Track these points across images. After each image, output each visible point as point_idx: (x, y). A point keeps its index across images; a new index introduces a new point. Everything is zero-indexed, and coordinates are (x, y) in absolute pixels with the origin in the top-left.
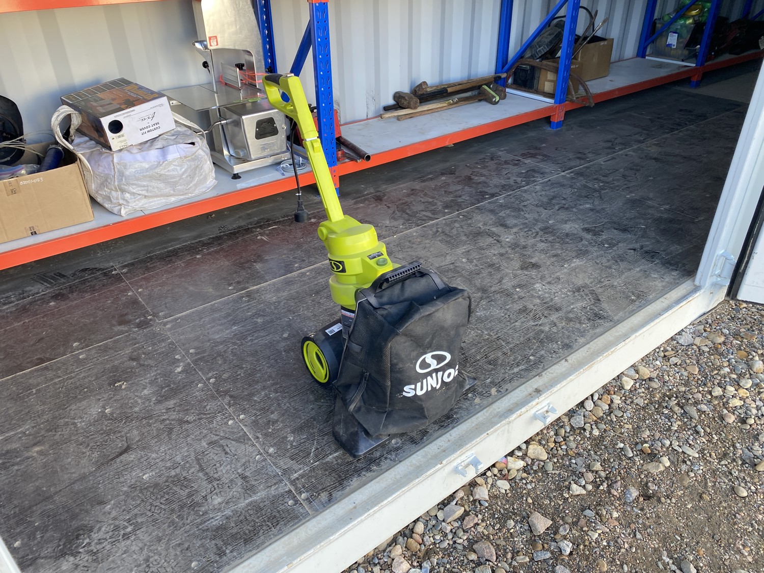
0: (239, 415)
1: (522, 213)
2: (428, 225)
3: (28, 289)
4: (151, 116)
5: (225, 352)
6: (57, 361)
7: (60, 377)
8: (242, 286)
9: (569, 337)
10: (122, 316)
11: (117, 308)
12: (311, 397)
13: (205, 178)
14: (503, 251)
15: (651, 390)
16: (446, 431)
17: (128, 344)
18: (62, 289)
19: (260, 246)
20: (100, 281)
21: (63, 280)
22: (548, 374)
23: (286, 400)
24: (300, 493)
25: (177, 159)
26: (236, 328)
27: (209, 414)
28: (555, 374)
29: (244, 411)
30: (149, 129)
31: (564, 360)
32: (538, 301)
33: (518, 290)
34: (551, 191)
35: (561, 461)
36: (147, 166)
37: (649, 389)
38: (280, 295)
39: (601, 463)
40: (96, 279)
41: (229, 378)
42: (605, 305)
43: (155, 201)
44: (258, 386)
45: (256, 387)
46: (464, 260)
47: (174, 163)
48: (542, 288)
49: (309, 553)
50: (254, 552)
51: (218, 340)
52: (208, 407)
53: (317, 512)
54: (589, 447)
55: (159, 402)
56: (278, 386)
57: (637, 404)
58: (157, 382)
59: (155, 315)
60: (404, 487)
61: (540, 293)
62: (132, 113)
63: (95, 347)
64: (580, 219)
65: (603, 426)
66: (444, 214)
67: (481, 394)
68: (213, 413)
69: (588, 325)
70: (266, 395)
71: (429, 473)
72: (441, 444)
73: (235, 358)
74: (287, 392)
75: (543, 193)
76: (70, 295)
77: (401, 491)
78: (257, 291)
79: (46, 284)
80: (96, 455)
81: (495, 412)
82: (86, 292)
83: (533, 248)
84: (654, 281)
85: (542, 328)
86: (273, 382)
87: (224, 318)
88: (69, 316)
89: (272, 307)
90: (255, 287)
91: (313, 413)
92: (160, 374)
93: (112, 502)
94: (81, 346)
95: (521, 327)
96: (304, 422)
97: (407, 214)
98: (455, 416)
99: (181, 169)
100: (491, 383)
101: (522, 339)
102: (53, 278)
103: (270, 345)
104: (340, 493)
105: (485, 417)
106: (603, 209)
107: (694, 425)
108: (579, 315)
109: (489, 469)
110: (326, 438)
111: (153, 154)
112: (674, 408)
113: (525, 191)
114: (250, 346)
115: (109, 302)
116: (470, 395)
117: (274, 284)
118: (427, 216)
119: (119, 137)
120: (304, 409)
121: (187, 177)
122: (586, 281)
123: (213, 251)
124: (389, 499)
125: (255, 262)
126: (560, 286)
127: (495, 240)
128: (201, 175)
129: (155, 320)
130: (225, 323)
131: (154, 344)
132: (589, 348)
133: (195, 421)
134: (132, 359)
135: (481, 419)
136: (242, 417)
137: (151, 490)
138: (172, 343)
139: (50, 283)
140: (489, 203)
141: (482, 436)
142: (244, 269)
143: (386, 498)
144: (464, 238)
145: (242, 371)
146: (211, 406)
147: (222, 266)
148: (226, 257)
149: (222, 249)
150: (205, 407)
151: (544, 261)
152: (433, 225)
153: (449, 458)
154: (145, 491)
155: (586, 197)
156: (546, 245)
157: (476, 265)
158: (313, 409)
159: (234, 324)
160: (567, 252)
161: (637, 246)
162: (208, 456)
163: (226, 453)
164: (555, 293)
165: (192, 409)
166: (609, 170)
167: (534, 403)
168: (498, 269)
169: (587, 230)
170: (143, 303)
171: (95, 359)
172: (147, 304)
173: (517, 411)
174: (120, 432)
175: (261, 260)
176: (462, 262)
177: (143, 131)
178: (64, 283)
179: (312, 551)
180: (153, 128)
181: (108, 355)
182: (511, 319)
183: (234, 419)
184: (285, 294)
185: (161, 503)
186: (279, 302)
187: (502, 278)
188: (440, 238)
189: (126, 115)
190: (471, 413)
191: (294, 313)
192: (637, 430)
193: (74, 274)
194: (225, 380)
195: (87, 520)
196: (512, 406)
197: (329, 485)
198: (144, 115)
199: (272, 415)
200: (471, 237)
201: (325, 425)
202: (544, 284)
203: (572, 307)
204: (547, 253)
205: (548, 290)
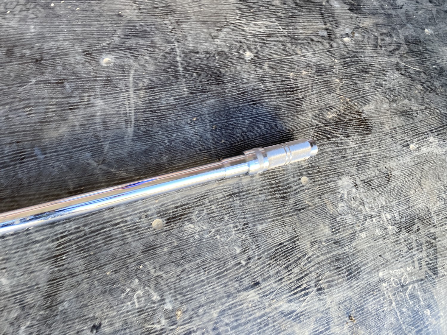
14: (326, 62)
32: (327, 231)
42: (440, 292)
48: (349, 194)
61: (341, 205)
83: (377, 77)
108: (386, 306)
122: (430, 205)
126: (382, 201)
151: (383, 119)
156: (401, 80)
160: (427, 112)
164: (366, 218)
176: (242, 59)
202: (358, 182)
203: (381, 274)
204: (394, 101)
205: (357, 203)
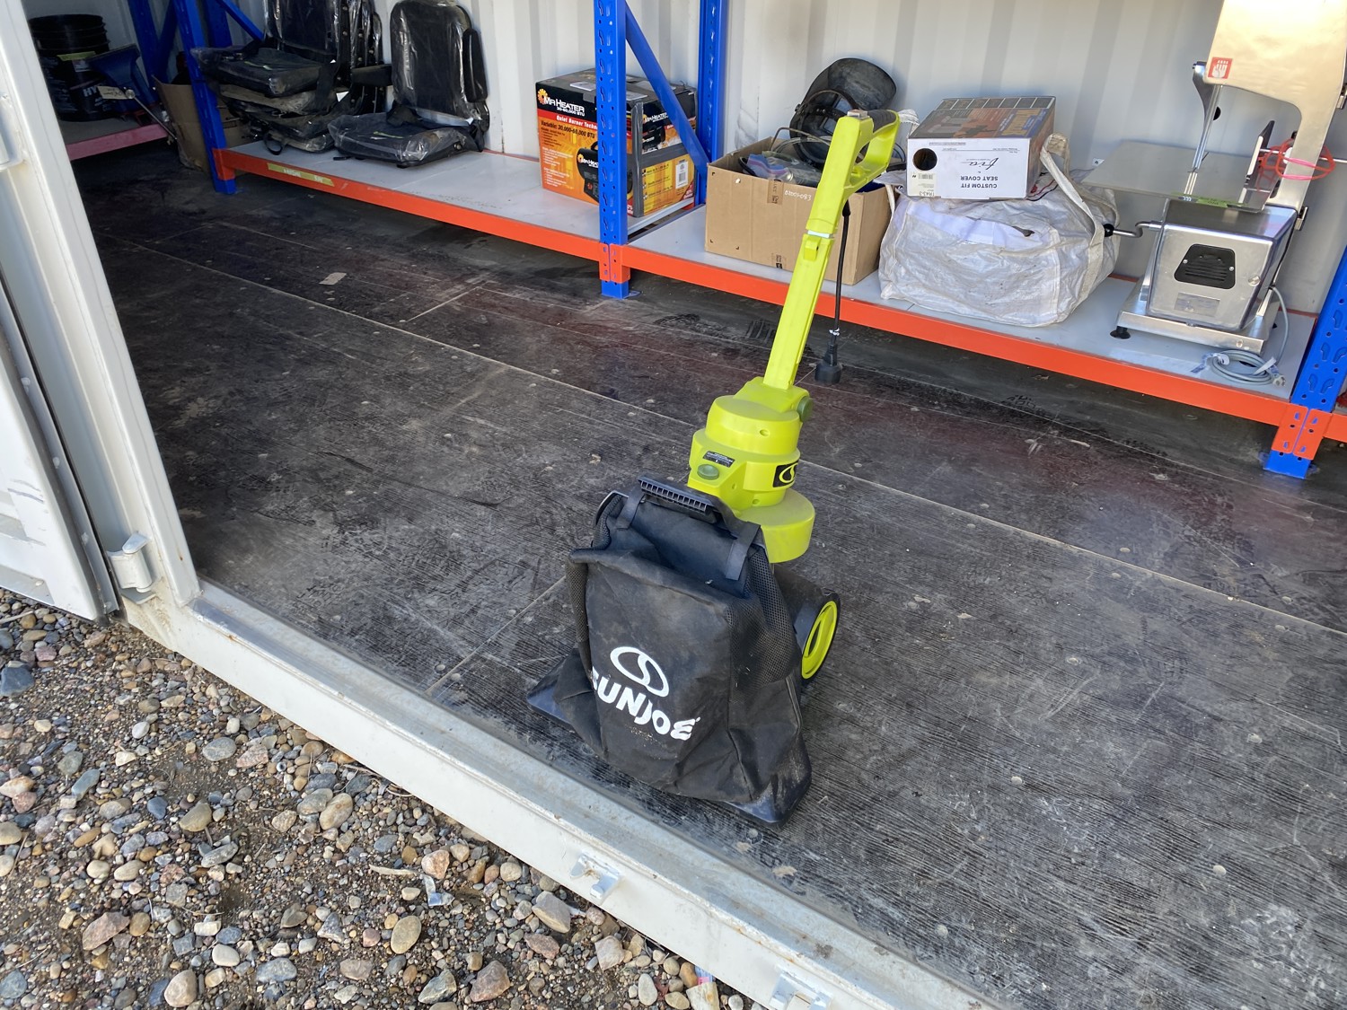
3: (732, 328)
4: (987, 163)
6: (614, 402)
7: (590, 415)
8: (873, 473)
13: (1037, 303)
16: (641, 812)
18: (748, 347)
19: (1004, 450)
21: (766, 340)
22: (897, 967)
24: (460, 670)
25: (988, 246)
28: (904, 982)
30: (976, 182)
31: (973, 1001)
32: (1205, 922)
33: (1220, 868)
36: (940, 238)
38: (880, 516)
43: (932, 298)
46: (1255, 736)
47: (981, 252)
48: (1277, 923)
49: (361, 708)
50: (360, 659)
53: (431, 699)
55: (579, 497)
60: (493, 779)
61: (1251, 921)
62: (958, 147)
63: (653, 415)
67: (765, 850)
71: (533, 805)
72: (601, 808)
76: (741, 358)
77: (485, 777)
78: (872, 491)
79: (750, 334)
80: (478, 488)
81: (719, 879)
85: (1084, 941)
88: (699, 374)
89: (840, 519)
90: (879, 485)
93: (413, 527)
95: (1053, 893)
98: (683, 818)
99: (986, 266)
100: (809, 861)
101: (1004, 901)
102: (764, 333)
104: (470, 710)
105: (697, 863)
109: (666, 951)
111: (961, 222)
116: (754, 832)
119: (924, 177)
121: (995, 283)
123: (942, 415)
124: (468, 768)
125: (952, 461)
126: (1329, 969)
128: (1027, 294)
133: (558, 536)
134: (646, 448)
135: (690, 859)
137: (437, 546)
141: (646, 868)
143: (466, 763)
147: (909, 436)
148: (939, 431)
149: (957, 421)
153: (573, 827)
154: (433, 542)
157: (1255, 765)
162: (502, 569)
163: (510, 582)
164: (1280, 958)
167: (783, 949)
168: (1281, 813)
171: (632, 424)
173: (742, 918)
174: (518, 490)
175: (962, 466)
176: (1241, 736)
177: (965, 182)
179: (363, 709)
180: (985, 182)
181: (644, 429)
182: (1072, 869)
184: (888, 520)
185: (418, 561)
186: (860, 522)
187: (1245, 827)
188: (1312, 674)
189: (947, 147)
190: (706, 840)
196: (750, 906)
197: (482, 695)
198: (977, 156)
202: (1307, 927)
205: (1282, 940)
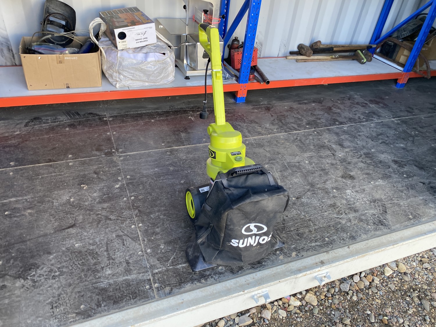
0: (139, 224)
1: (356, 140)
2: (292, 134)
3: (59, 117)
4: (143, 33)
5: (146, 182)
6: (58, 163)
7: (55, 173)
8: (170, 145)
9: (356, 231)
10: (100, 146)
11: (99, 140)
12: (183, 224)
13: (168, 76)
14: (334, 162)
15: (403, 281)
16: (255, 271)
17: (97, 163)
18: (75, 122)
19: (188, 123)
20: (96, 122)
21: (77, 117)
22: (333, 253)
23: (168, 222)
24: (155, 283)
25: (153, 61)
26: (157, 169)
27: (123, 218)
28: (337, 255)
29: (143, 222)
30: (141, 40)
31: (347, 247)
32: (345, 202)
33: (334, 191)
34: (381, 129)
35: (325, 310)
36: (135, 62)
37: (401, 280)
38: (188, 156)
39: (351, 320)
40: (94, 120)
41: (142, 199)
42: (388, 217)
43: (136, 83)
44: (156, 209)
45: (155, 209)
46: (307, 162)
47: (151, 63)
48: (350, 194)
49: (146, 322)
50: (117, 310)
51: (145, 174)
52: (124, 214)
53: (160, 298)
54: (347, 307)
55: (100, 202)
56: (167, 212)
57: (390, 288)
58: (103, 190)
59: (117, 150)
60: (215, 299)
61: (348, 196)
62: (133, 29)
63: (79, 160)
64: (393, 153)
65: (361, 295)
66: (305, 128)
67: (285, 254)
68: (126, 218)
69: (372, 227)
70: (158, 216)
71: (234, 295)
72: (248, 279)
73: (150, 188)
74: (171, 217)
75: (375, 129)
76: (78, 127)
77: (213, 301)
78: (177, 150)
79: (68, 117)
80: (56, 224)
81: (289, 269)
82: (86, 127)
83: (354, 165)
84: (430, 209)
85: (341, 221)
86: (165, 209)
87: (153, 162)
88: (73, 138)
89: (181, 162)
90: (176, 147)
91: (180, 235)
92: (106, 186)
93: (55, 255)
94: (73, 158)
95: (327, 216)
96: (173, 239)
97: (282, 123)
98: (263, 263)
99: (154, 68)
100: (294, 248)
101: (325, 225)
102: (73, 114)
103: (171, 185)
104: (177, 290)
105: (282, 270)
106: (412, 150)
107: (424, 314)
108: (369, 218)
109: (277, 300)
110: (182, 253)
111: (140, 56)
112: (415, 298)
113: (363, 126)
114: (161, 183)
115: (96, 136)
116: (278, 252)
117: (188, 148)
118: (293, 127)
119: (123, 42)
120: (176, 231)
121: (157, 73)
122: (382, 197)
123: (161, 120)
124: (204, 304)
125: (182, 132)
126: (363, 196)
127: (332, 153)
128: (166, 73)
129: (116, 153)
130: (152, 165)
131: (110, 167)
132: (367, 244)
133: (114, 219)
134: (95, 173)
135: (279, 270)
136: (140, 225)
137: (77, 254)
138: (119, 169)
139: (71, 117)
140: (337, 128)
141: (276, 282)
142: (174, 135)
143: (202, 303)
144: (312, 147)
145: (151, 197)
146: (126, 213)
147: (163, 130)
148: (167, 124)
149: (167, 120)
150: (123, 213)
151: (359, 176)
152: (296, 134)
153: (250, 290)
154: (73, 254)
155: (403, 139)
156: (364, 165)
157: (313, 167)
158: (181, 232)
159: (156, 167)
160: (376, 173)
161: (427, 181)
162: (114, 243)
163: (124, 245)
164: (358, 199)
165: (116, 212)
166: (426, 124)
167: (317, 270)
168: (327, 174)
169: (395, 162)
170: (113, 141)
171: (76, 168)
172: (115, 142)
173: (304, 272)
174: (73, 214)
175: (186, 132)
176: (305, 163)
177: (137, 41)
178: (78, 119)
179: (148, 322)
180: (143, 40)
181: (84, 167)
182: (323, 209)
183: (135, 225)
184: (191, 156)
185: (79, 264)
186: (186, 160)
187: (327, 180)
188: (297, 144)
189: (129, 30)
190: (274, 264)
191: (192, 169)
192: (384, 305)
193: (85, 115)
194: (139, 200)
195: (38, 261)
196: (302, 268)
197: (173, 283)
198: (139, 32)
199: (157, 229)
200: (317, 148)
201: (184, 244)
202: (353, 191)
203: (366, 212)
204: (362, 171)
205: (354, 196)
